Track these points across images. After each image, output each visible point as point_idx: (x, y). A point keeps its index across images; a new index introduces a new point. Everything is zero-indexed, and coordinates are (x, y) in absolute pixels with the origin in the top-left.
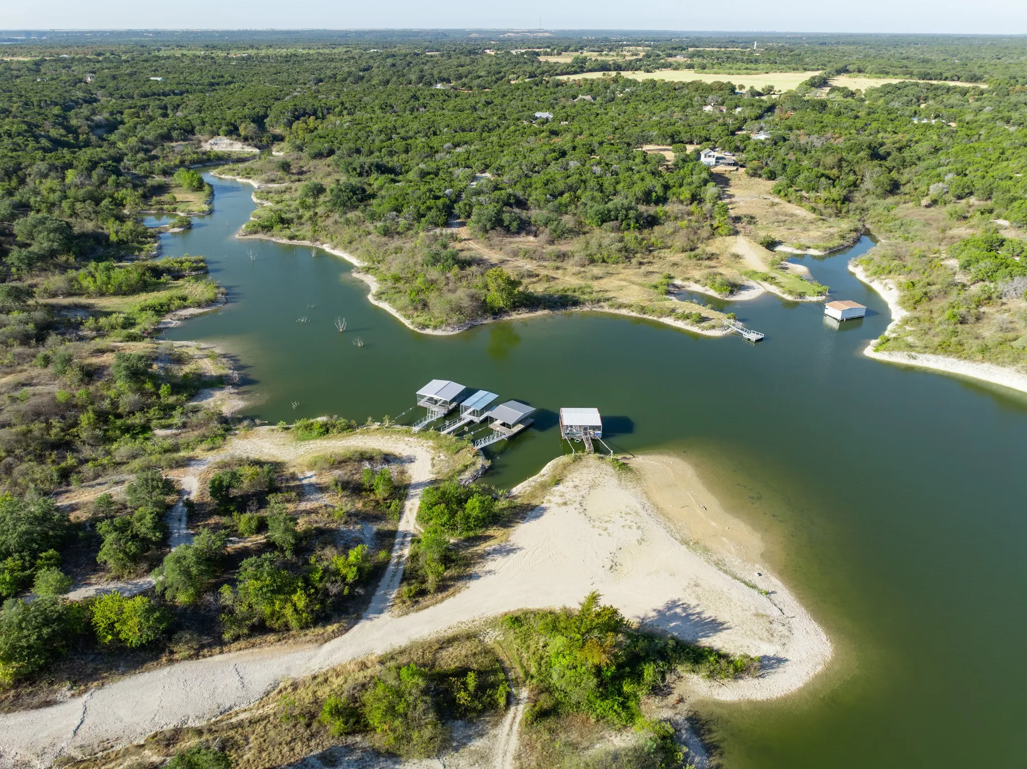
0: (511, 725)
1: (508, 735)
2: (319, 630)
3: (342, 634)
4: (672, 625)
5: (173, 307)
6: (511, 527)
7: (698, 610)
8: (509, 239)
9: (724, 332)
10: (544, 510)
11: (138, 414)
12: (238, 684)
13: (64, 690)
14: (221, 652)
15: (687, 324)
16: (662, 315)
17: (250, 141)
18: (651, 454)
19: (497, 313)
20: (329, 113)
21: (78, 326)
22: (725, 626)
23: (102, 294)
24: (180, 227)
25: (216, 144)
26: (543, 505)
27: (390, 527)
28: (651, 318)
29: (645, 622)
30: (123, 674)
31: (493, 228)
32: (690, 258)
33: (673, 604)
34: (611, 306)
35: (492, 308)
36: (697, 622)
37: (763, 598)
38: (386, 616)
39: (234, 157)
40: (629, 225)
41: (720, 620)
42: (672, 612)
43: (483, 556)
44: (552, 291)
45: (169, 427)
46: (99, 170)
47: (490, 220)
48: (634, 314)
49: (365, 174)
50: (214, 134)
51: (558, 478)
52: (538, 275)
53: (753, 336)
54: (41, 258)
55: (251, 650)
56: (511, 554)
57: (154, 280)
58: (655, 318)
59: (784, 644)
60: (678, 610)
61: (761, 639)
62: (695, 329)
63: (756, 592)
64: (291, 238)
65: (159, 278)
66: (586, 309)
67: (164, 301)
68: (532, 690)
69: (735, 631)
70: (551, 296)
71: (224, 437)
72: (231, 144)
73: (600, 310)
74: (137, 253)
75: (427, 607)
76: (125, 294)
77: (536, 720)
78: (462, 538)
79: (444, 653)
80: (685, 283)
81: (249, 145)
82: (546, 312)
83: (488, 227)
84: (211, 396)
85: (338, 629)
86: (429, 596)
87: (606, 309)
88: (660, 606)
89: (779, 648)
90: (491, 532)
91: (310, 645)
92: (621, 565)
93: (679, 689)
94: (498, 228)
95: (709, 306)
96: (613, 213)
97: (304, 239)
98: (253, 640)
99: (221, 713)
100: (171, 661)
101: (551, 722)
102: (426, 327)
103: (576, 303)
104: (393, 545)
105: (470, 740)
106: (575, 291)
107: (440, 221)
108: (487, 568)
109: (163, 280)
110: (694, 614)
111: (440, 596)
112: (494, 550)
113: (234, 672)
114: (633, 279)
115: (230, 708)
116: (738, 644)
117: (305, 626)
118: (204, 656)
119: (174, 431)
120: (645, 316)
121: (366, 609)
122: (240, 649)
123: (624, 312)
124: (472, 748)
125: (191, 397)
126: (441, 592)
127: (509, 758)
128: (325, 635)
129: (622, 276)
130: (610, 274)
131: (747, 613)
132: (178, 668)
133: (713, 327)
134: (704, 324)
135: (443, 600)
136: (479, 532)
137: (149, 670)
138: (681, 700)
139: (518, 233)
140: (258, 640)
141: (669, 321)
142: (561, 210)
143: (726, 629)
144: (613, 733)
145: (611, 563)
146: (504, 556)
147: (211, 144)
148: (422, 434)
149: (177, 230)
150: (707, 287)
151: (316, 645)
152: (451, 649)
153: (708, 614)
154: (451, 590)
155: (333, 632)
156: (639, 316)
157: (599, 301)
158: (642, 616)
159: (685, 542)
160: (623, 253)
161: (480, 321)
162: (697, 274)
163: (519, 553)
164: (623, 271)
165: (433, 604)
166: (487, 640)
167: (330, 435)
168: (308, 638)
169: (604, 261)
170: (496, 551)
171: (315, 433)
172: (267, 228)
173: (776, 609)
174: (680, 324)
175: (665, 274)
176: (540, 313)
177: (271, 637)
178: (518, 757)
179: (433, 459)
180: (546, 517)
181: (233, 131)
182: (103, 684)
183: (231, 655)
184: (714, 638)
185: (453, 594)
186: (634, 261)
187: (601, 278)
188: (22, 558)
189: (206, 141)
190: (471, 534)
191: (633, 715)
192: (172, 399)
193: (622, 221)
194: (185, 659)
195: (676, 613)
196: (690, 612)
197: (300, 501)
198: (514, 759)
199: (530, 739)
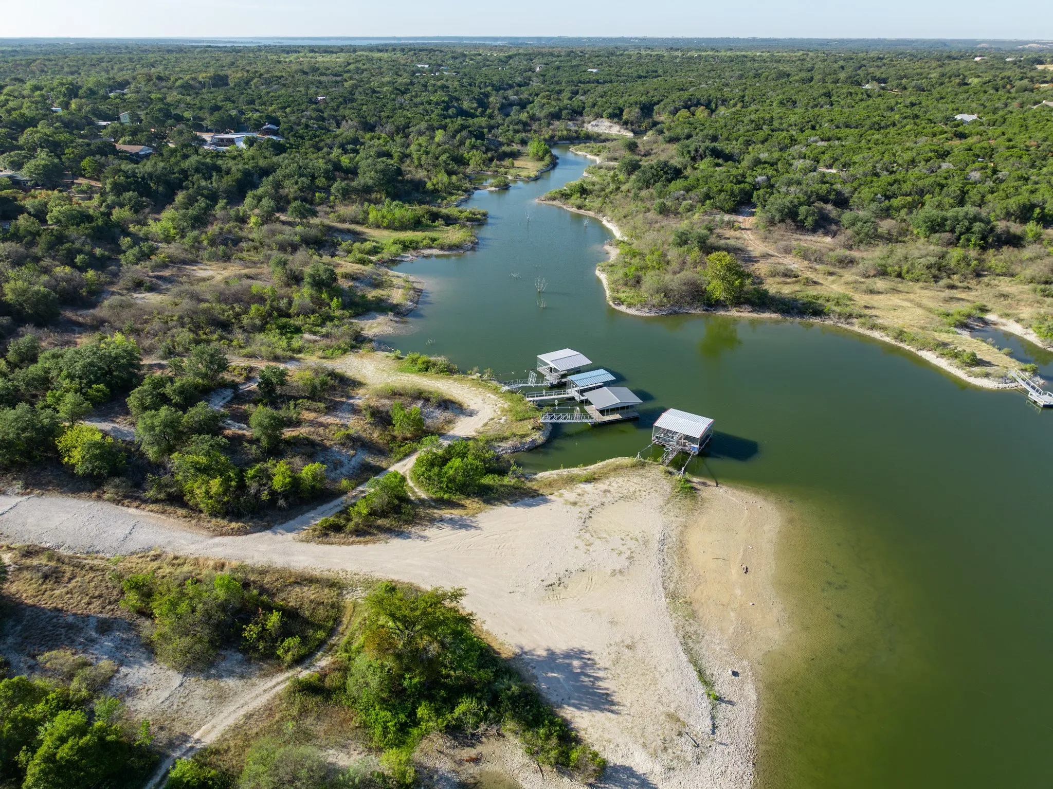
0: (278, 684)
1: (265, 691)
2: (223, 522)
3: (239, 535)
4: (550, 675)
5: (421, 245)
6: (491, 504)
7: (601, 674)
8: (798, 236)
9: (1001, 386)
10: (546, 501)
11: (301, 317)
12: (122, 537)
13: (18, 486)
14: (137, 507)
15: (950, 365)
16: (924, 347)
17: (629, 126)
18: (742, 489)
19: (712, 304)
20: (723, 104)
21: (335, 245)
22: (614, 708)
23: (378, 227)
24: (496, 186)
25: (597, 126)
26: (549, 497)
27: (384, 464)
28: (908, 348)
29: (524, 656)
30: (61, 493)
31: (782, 221)
32: (1035, 291)
33: (579, 654)
34: (863, 325)
35: (709, 299)
36: (586, 686)
37: (706, 703)
38: (290, 536)
39: (603, 137)
40: (969, 240)
41: (615, 698)
42: (567, 661)
43: (432, 521)
44: (799, 295)
45: (314, 333)
46: (464, 133)
47: (781, 211)
48: (887, 339)
49: (698, 158)
50: (599, 116)
51: (596, 476)
52: (796, 276)
53: (1043, 400)
54: (357, 191)
55: (159, 516)
56: (463, 530)
57: (429, 222)
58: (913, 350)
59: (671, 769)
60: (576, 663)
61: (644, 745)
62: (961, 374)
63: (701, 689)
64: (579, 207)
65: (434, 221)
66: (828, 322)
67: (419, 239)
68: (334, 663)
69: (621, 718)
70: (795, 300)
71: (345, 351)
72: (611, 127)
73: (847, 327)
74: (439, 201)
75: (332, 544)
76: (396, 229)
77: (300, 691)
78: (434, 496)
79: (298, 589)
80: (1004, 320)
81: (627, 129)
82: (775, 316)
83: (777, 218)
84: (375, 318)
85: (239, 529)
86: (343, 535)
87: (857, 327)
88: (561, 646)
89: (658, 769)
90: (467, 502)
91: (206, 533)
92: (566, 587)
93: (487, 748)
94: (789, 221)
95: (1006, 350)
96: (948, 222)
97: (589, 210)
98: (167, 508)
99: (87, 553)
100: (99, 498)
101: (312, 701)
102: (621, 303)
103: (818, 312)
104: (367, 480)
105: (228, 676)
106: (828, 301)
107: (727, 207)
108: (423, 533)
109: (436, 223)
110: (589, 676)
111: (354, 538)
112: (451, 519)
113: (131, 527)
114: (925, 302)
115: (98, 552)
116: (607, 736)
117: (214, 514)
118: (123, 505)
119: (317, 338)
120: (902, 345)
121: (282, 523)
122: (152, 511)
123: (876, 334)
124: (222, 684)
125: (356, 315)
126: (357, 536)
127: (243, 711)
128: (224, 529)
129: (912, 296)
130: (895, 291)
131: (661, 708)
132: (100, 505)
133: (987, 375)
134: (977, 370)
135: (353, 543)
136: (455, 498)
137: (79, 498)
138: (476, 760)
139: (814, 231)
140: (170, 509)
141: (929, 356)
142: (887, 213)
143: (612, 712)
144: (361, 748)
145: (555, 580)
146: (453, 528)
147: (593, 126)
148: (508, 395)
149: (493, 189)
150: (1030, 331)
151: (211, 534)
152: (306, 589)
153: (608, 685)
154: (368, 538)
155: (232, 529)
156: (893, 342)
157: (850, 316)
158: (526, 649)
159: (673, 596)
160: (933, 271)
161: (686, 309)
162: (1026, 312)
163: (473, 531)
164: (918, 291)
165: (339, 544)
166: (348, 596)
167: (428, 373)
168: (210, 525)
169: (899, 275)
170: (452, 522)
171: (416, 368)
172: (565, 196)
173: (708, 722)
174: (943, 363)
175: (978, 303)
176: (767, 315)
177: (181, 512)
178: (249, 716)
179: (492, 419)
180: (542, 509)
181: (616, 115)
182: (43, 494)
183: (143, 513)
184: (585, 714)
185: (366, 543)
186: (942, 283)
187: (879, 293)
188: (81, 383)
189: (589, 122)
190: (446, 496)
191: (404, 743)
192: (338, 313)
193: (961, 234)
194: (108, 500)
195: (569, 665)
196: (589, 671)
197: (326, 414)
198: (244, 716)
199: (277, 706)
